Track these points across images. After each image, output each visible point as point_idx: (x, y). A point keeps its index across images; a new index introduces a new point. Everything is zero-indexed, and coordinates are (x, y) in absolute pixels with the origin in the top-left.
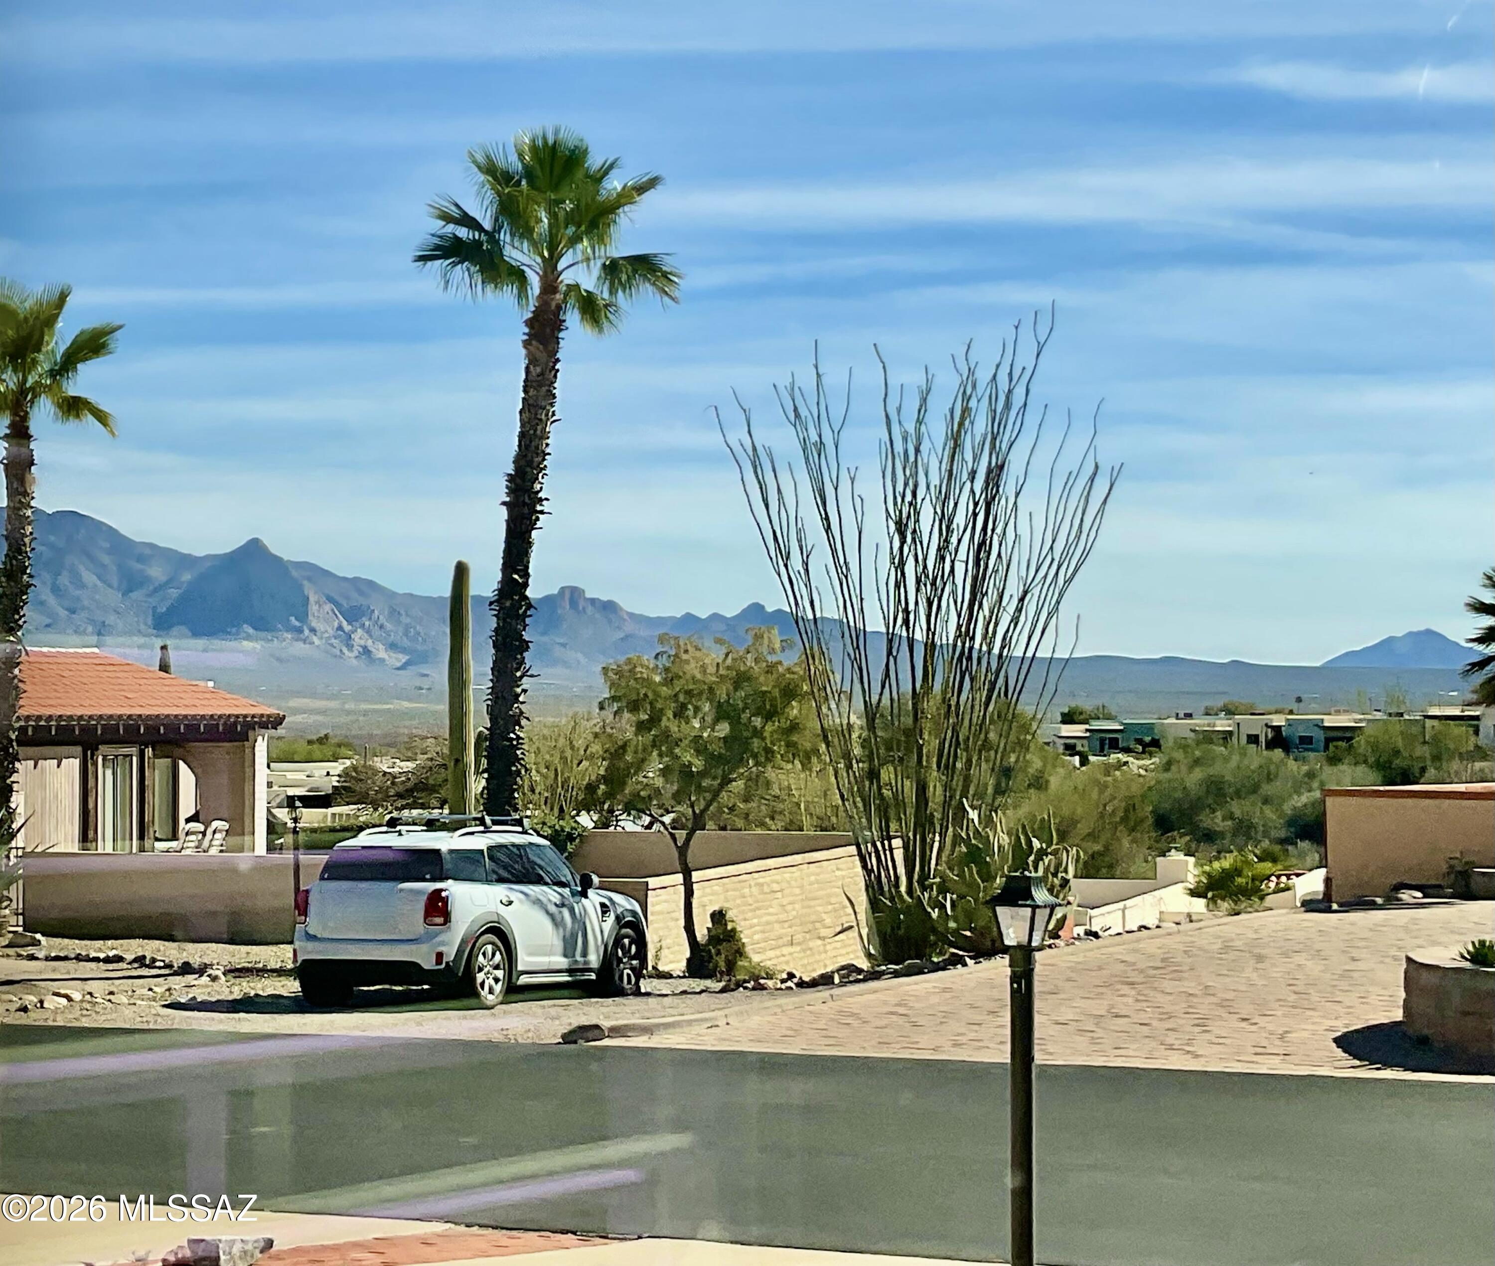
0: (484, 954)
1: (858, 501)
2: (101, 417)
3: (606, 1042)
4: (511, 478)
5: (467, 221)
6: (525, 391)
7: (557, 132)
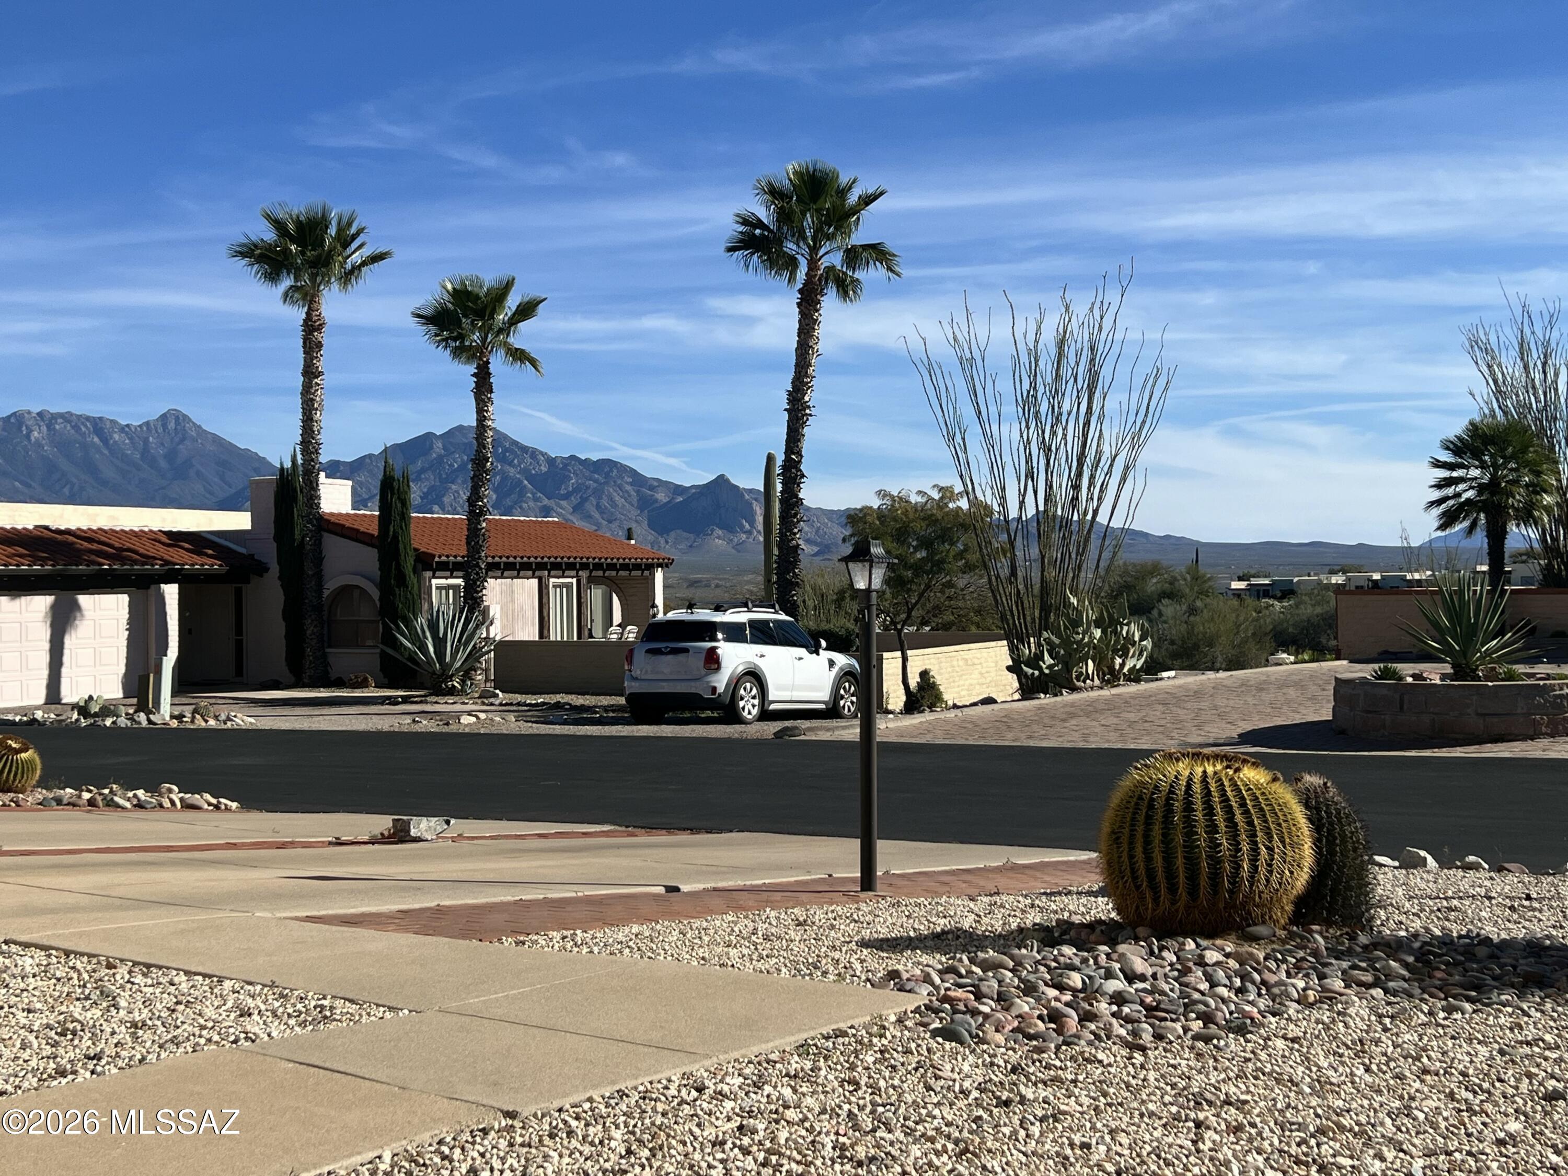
0: (745, 689)
1: (997, 395)
2: (533, 362)
3: (802, 737)
4: (790, 394)
5: (760, 224)
6: (799, 336)
7: (815, 164)
